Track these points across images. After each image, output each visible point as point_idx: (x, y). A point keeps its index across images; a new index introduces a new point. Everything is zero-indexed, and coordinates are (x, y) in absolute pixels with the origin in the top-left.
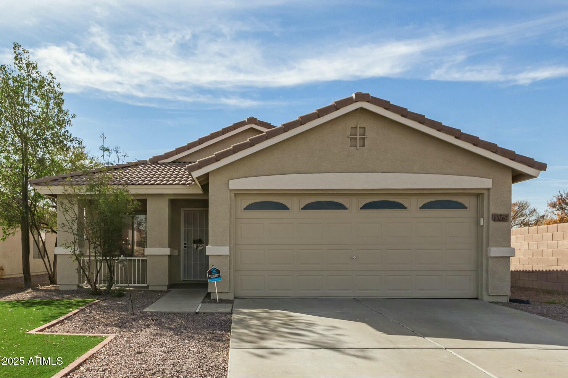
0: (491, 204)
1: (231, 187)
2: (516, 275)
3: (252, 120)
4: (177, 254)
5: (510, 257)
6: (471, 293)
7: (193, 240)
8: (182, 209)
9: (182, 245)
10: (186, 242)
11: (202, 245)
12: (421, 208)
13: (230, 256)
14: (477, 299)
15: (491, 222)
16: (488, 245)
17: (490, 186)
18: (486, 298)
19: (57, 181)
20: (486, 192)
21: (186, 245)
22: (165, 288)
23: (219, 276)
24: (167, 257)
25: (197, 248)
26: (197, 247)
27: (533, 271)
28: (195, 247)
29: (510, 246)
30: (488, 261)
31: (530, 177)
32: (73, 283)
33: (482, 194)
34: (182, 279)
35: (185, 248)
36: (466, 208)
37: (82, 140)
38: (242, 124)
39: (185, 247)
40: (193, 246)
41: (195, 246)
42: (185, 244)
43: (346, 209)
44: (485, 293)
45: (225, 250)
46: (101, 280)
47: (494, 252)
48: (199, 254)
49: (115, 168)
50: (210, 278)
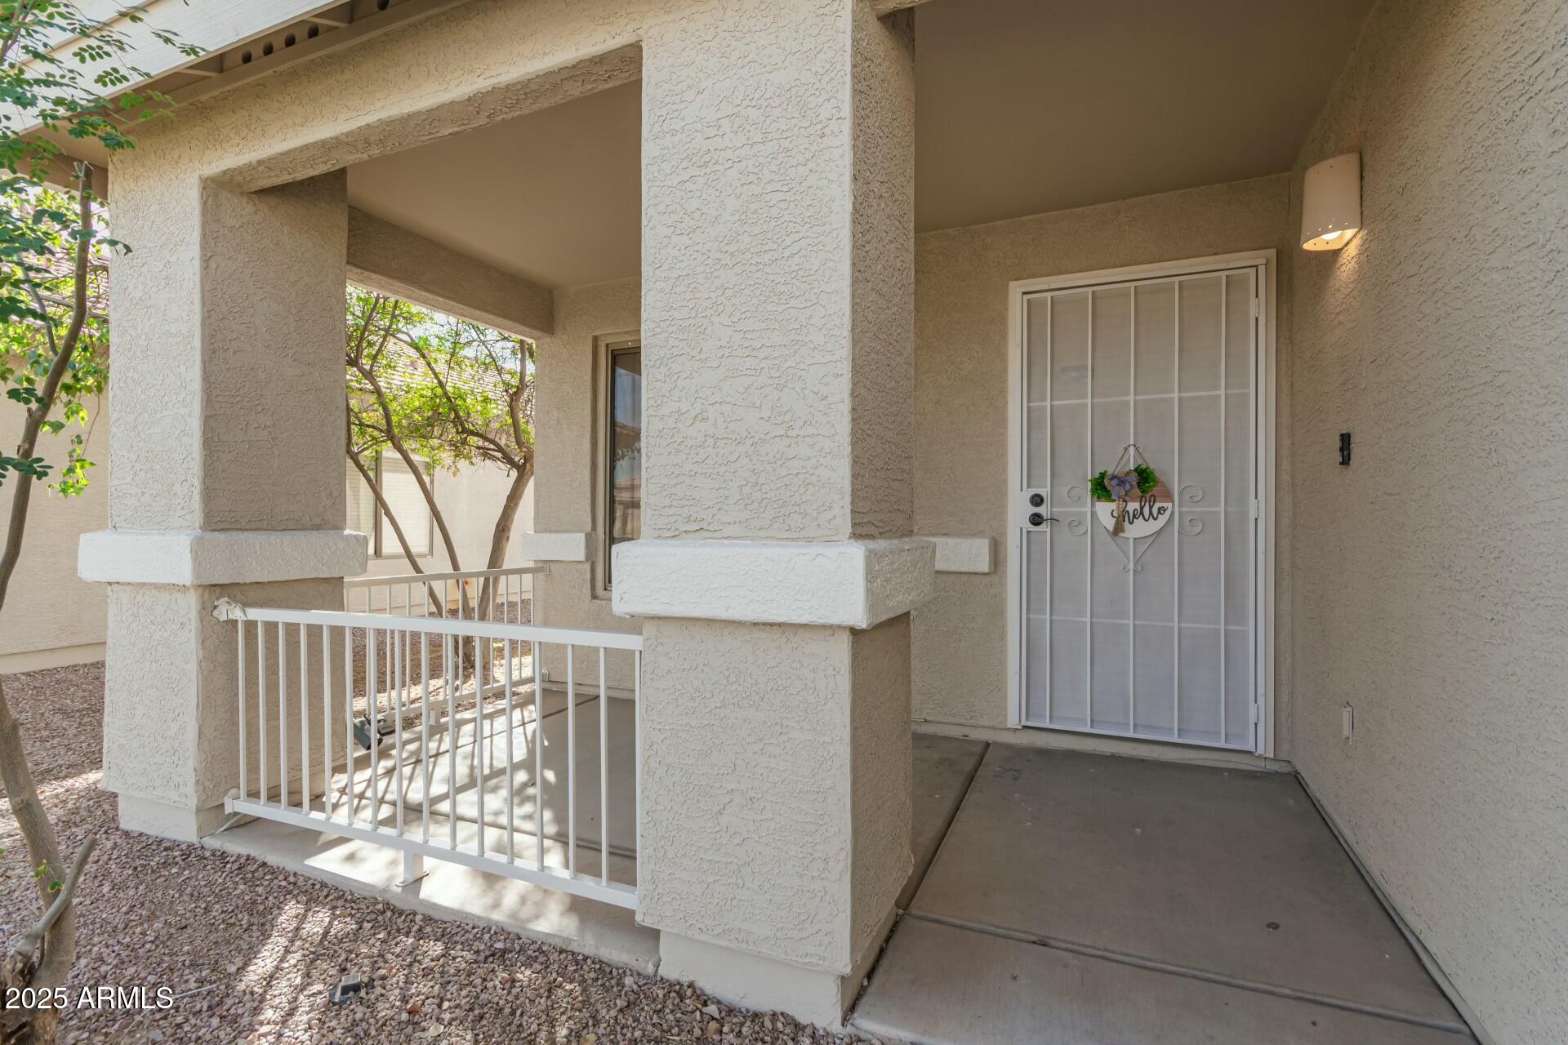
4: (984, 565)
7: (1089, 478)
8: (1016, 289)
9: (1018, 510)
10: (1044, 492)
11: (1161, 510)
21: (1042, 510)
25: (1118, 529)
26: (1121, 520)
28: (1110, 523)
34: (1013, 720)
35: (1033, 528)
39: (1036, 520)
40: (1093, 514)
41: (1106, 511)
42: (1037, 500)
48: (1131, 566)
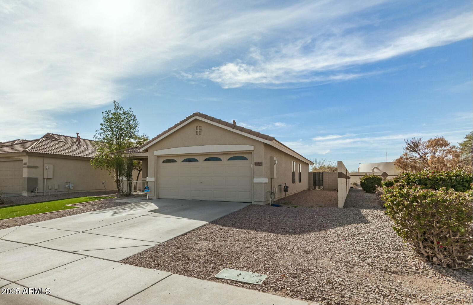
0: (254, 158)
1: (155, 154)
6: (250, 200)
12: (228, 160)
13: (155, 182)
15: (255, 166)
16: (253, 177)
17: (253, 149)
18: (253, 203)
20: (252, 152)
23: (149, 190)
30: (253, 184)
36: (247, 159)
43: (198, 161)
45: (152, 179)
50: (145, 190)
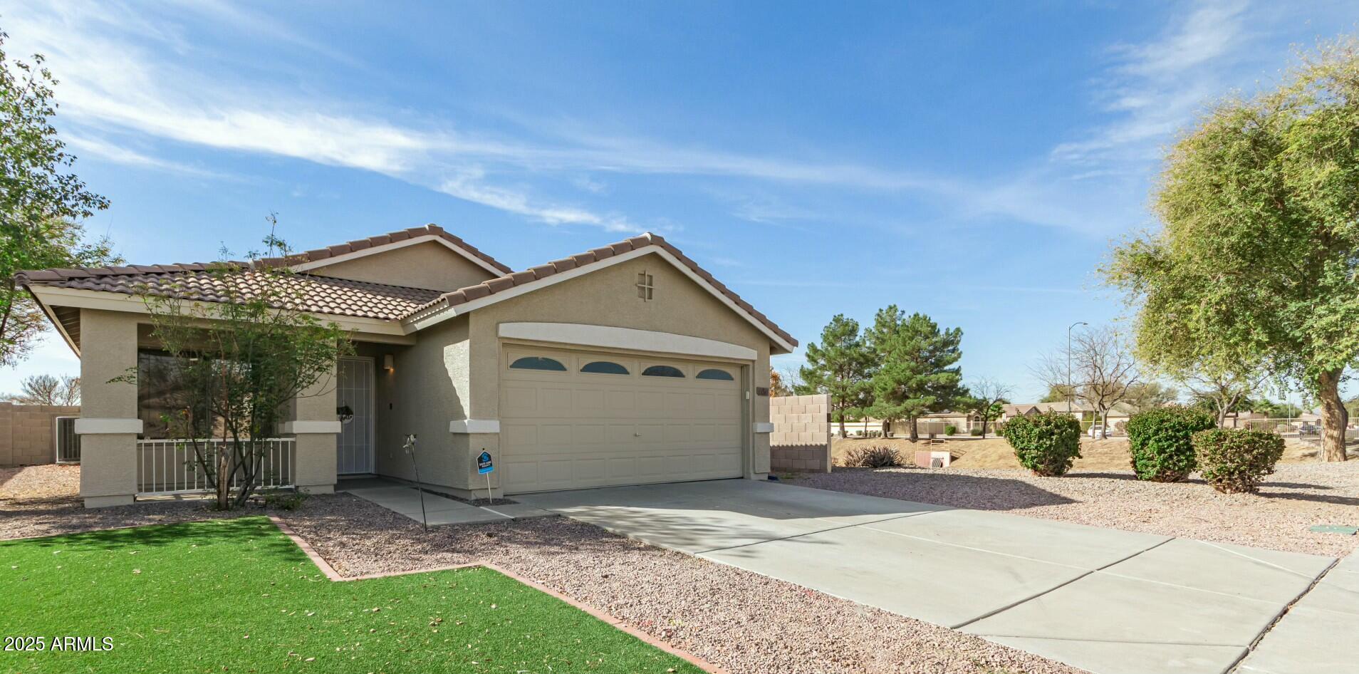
0: (756, 377)
1: (501, 334)
2: (775, 451)
3: (434, 230)
5: (769, 433)
6: (738, 473)
12: (697, 377)
13: (499, 435)
14: (742, 478)
15: (756, 396)
16: (754, 421)
17: (755, 358)
18: (753, 477)
19: (88, 281)
20: (750, 363)
22: (330, 490)
24: (335, 436)
27: (792, 446)
29: (769, 421)
30: (754, 436)
31: (786, 351)
32: (124, 492)
33: (746, 365)
36: (733, 379)
37: (109, 201)
38: (420, 232)
43: (628, 373)
44: (751, 471)
46: (180, 481)
47: (760, 427)
48: (344, 431)
49: (172, 270)
